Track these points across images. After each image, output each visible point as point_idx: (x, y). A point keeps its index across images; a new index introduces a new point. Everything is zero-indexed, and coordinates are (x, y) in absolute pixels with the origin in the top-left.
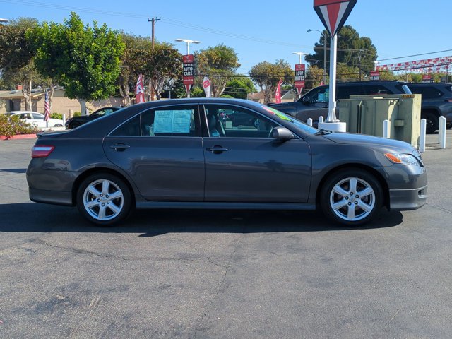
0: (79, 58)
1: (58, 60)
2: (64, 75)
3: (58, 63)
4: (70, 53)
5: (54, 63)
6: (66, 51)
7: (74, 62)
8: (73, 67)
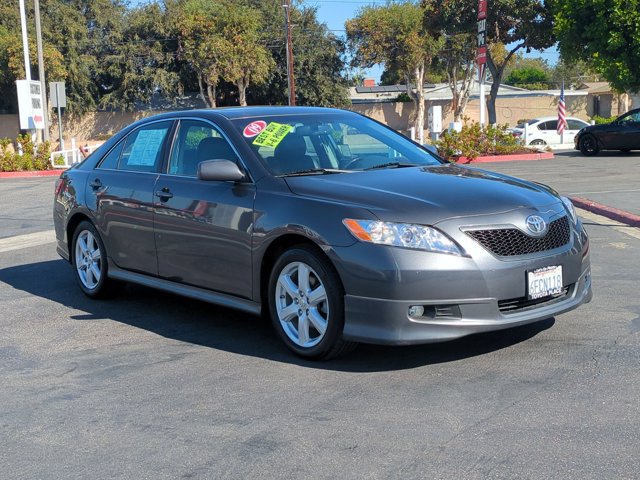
0: (625, 21)
1: (588, 31)
2: (596, 55)
3: (589, 35)
4: (607, 14)
5: (583, 36)
6: (601, 14)
7: (616, 29)
8: (614, 39)
